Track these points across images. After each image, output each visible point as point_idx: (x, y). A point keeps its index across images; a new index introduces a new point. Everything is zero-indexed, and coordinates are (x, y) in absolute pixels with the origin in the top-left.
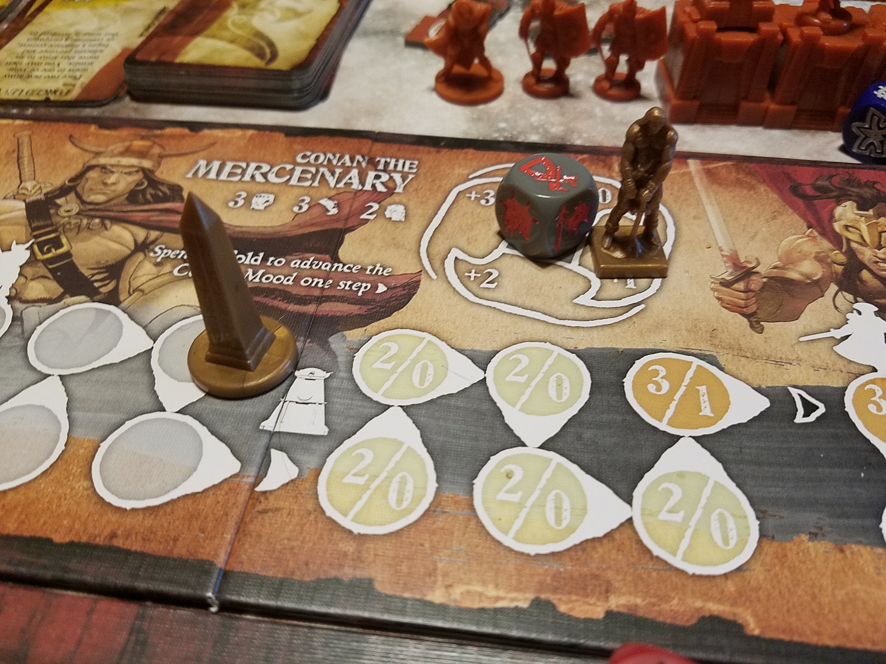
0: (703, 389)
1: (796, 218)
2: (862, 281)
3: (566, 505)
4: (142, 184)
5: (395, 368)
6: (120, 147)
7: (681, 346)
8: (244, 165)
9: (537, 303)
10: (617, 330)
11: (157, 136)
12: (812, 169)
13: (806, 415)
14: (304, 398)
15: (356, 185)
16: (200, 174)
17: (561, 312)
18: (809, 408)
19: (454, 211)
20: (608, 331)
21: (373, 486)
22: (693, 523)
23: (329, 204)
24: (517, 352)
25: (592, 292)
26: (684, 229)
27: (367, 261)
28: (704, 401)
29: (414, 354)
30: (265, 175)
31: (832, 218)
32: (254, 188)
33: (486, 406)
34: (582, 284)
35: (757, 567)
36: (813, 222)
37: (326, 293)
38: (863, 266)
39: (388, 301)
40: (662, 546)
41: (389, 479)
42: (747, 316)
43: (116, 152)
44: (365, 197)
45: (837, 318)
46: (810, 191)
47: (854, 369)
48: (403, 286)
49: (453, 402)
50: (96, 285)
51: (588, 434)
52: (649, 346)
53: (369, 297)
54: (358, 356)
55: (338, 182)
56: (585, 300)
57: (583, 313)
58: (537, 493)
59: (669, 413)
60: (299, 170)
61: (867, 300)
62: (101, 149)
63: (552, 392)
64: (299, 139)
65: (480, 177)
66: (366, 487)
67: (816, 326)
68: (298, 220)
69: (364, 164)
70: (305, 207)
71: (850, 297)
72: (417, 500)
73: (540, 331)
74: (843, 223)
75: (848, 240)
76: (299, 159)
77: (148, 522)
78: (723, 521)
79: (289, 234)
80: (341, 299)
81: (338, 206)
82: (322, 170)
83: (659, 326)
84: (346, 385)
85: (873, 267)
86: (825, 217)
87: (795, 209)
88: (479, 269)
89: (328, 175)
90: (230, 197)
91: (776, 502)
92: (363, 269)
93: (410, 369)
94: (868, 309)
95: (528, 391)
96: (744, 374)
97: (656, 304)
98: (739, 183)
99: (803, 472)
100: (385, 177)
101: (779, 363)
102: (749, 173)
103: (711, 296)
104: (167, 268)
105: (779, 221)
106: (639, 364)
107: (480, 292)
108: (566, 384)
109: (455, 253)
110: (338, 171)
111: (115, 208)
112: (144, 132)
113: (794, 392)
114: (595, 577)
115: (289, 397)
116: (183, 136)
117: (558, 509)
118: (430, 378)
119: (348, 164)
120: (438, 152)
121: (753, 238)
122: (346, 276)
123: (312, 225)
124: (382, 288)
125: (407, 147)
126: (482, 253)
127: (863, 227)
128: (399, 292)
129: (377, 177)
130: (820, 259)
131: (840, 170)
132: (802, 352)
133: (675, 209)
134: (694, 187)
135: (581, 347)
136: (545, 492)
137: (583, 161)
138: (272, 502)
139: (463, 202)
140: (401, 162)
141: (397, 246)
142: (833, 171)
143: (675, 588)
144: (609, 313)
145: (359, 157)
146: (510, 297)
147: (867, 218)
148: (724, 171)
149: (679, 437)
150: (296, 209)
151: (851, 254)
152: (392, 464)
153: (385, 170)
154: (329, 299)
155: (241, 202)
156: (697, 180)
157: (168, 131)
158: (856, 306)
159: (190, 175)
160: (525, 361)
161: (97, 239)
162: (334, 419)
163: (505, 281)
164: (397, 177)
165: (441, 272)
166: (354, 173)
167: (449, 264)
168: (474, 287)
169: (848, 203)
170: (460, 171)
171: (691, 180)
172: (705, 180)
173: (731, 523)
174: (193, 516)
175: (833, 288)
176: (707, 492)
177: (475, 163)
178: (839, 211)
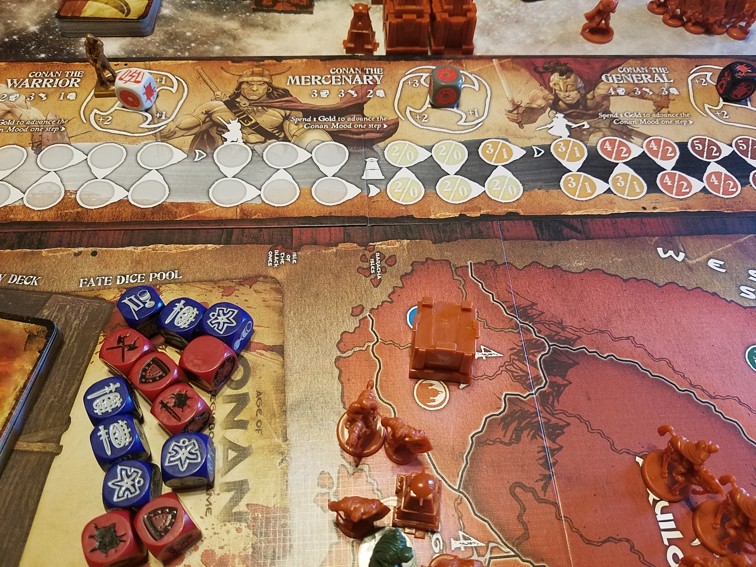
0: (504, 150)
1: (536, 82)
2: (559, 106)
3: (465, 190)
4: (270, 90)
5: (400, 155)
6: (249, 72)
7: (496, 136)
8: (309, 77)
9: (444, 126)
10: (474, 133)
11: (263, 65)
12: (543, 59)
13: (538, 154)
14: (372, 168)
15: (360, 83)
16: (293, 83)
17: (454, 129)
18: (539, 152)
19: (403, 90)
20: (471, 133)
21: (405, 192)
22: (503, 190)
23: (353, 92)
24: (441, 144)
25: (463, 120)
26: (494, 91)
27: (376, 116)
28: (505, 154)
29: (405, 150)
30: (320, 81)
31: (549, 81)
32: (319, 88)
33: (434, 164)
34: (459, 117)
35: (523, 199)
36: (542, 83)
37: (365, 130)
38: (560, 100)
39: (390, 130)
40: (495, 197)
41: (409, 189)
42: (518, 123)
43: (248, 74)
44: (366, 87)
45: (550, 120)
46: (541, 70)
47: (554, 138)
48: (393, 124)
49: (423, 164)
50: (277, 135)
51: (469, 169)
52: (486, 138)
53: (382, 130)
54: (385, 152)
55: (352, 82)
56: (461, 123)
57: (461, 128)
58: (456, 188)
59: (494, 159)
60: (333, 77)
61: (560, 112)
62: (241, 74)
63: (455, 157)
64: (327, 62)
65: (410, 74)
66: (403, 192)
67: (542, 124)
68: (343, 101)
69: (360, 72)
70: (343, 95)
71: (555, 112)
72: (419, 194)
73: (447, 136)
74: (553, 83)
75: (555, 90)
76: (332, 72)
77: (340, 208)
78: (512, 188)
79: (342, 107)
80: (372, 132)
81: (356, 92)
82: (343, 76)
83: (488, 130)
84: (385, 162)
85: (564, 100)
86: (547, 80)
87: (536, 79)
88: (420, 114)
89: (347, 78)
90: (311, 93)
91: (528, 181)
92: (376, 119)
93: (405, 154)
94: (561, 116)
95: (447, 157)
96: (517, 143)
97: (486, 122)
98: (514, 68)
99: (536, 172)
100: (371, 78)
101: (529, 138)
102: (517, 64)
103: (505, 117)
104: (301, 126)
105: (529, 84)
106: (483, 144)
107: (423, 124)
108: (460, 154)
109: (409, 109)
110: (350, 76)
111: (265, 101)
112: (255, 63)
113: (534, 148)
114: (476, 207)
115: (367, 168)
116: (275, 64)
117: (463, 191)
118: (413, 157)
119: (353, 72)
120: (389, 63)
121: (519, 92)
122: (371, 122)
123: (349, 102)
124: (385, 126)
125: (375, 62)
126: (419, 108)
127: (561, 84)
128: (393, 127)
129: (368, 78)
130: (544, 98)
131: (554, 59)
132: (536, 134)
133: (489, 83)
134: (496, 72)
135: (462, 141)
136: (458, 187)
137: (450, 63)
138: (375, 199)
139: (406, 86)
140: (375, 69)
141: (386, 108)
142: (550, 60)
143: (499, 206)
144: (470, 127)
145: (357, 69)
146: (434, 124)
147: (563, 79)
148: (507, 64)
149: (497, 166)
150: (340, 96)
151: (556, 95)
152: (408, 185)
153: (370, 74)
154: (367, 132)
155: (316, 95)
156: (497, 69)
157: (266, 62)
158: (556, 115)
159: (288, 84)
160: (444, 148)
161: (265, 115)
162: (385, 174)
163: (431, 118)
164: (376, 77)
165: (405, 117)
166: (357, 76)
167: (408, 113)
168: (419, 122)
169: (556, 74)
170: (401, 72)
171: (495, 69)
172: (500, 68)
173: (514, 188)
174: (353, 206)
175: (549, 109)
176: (507, 181)
177: (406, 67)
178: (552, 77)
